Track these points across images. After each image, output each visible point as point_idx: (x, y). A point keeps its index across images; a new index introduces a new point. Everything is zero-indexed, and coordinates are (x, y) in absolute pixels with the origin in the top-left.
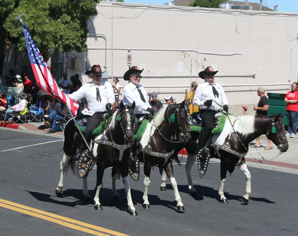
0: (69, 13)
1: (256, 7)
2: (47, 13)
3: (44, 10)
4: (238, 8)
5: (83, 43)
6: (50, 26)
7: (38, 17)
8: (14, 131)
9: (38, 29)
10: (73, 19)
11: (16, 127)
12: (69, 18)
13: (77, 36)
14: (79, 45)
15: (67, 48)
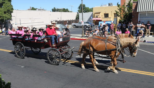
0: (8, 12)
1: (43, 10)
2: (4, 13)
3: (3, 12)
4: (39, 10)
5: (11, 18)
6: (4, 15)
7: (2, 14)
9: (2, 16)
10: (9, 13)
12: (8, 13)
14: (10, 18)
15: (8, 19)
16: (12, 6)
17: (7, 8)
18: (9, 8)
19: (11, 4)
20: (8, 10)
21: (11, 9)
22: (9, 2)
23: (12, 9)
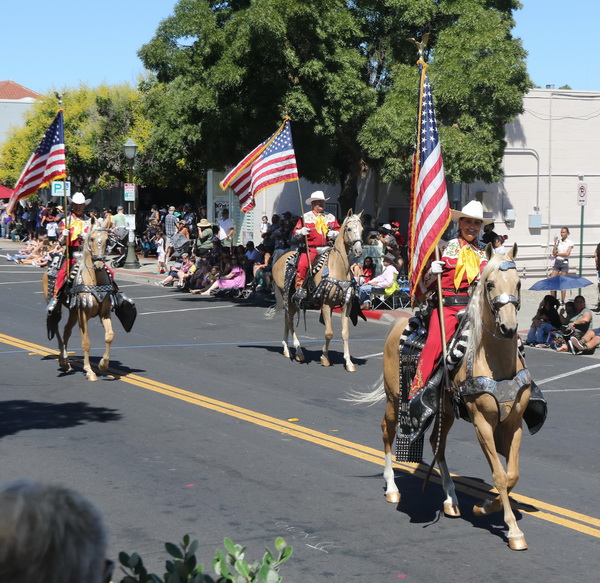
0: (473, 114)
5: (496, 167)
8: (374, 324)
10: (479, 122)
11: (377, 317)
12: (472, 122)
13: (486, 154)
14: (489, 168)
15: (468, 175)
16: (519, 53)
17: (475, 74)
18: (485, 73)
19: (509, 37)
20: (479, 88)
21: (510, 83)
22: (498, 15)
23: (520, 81)
